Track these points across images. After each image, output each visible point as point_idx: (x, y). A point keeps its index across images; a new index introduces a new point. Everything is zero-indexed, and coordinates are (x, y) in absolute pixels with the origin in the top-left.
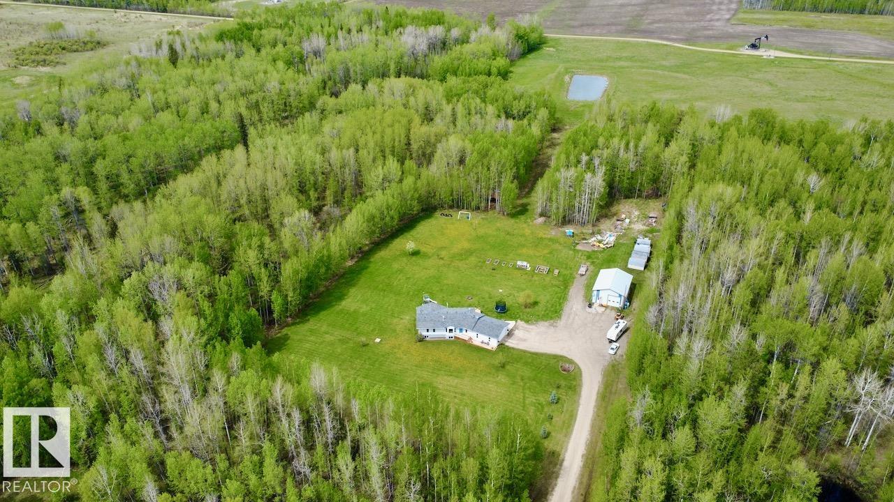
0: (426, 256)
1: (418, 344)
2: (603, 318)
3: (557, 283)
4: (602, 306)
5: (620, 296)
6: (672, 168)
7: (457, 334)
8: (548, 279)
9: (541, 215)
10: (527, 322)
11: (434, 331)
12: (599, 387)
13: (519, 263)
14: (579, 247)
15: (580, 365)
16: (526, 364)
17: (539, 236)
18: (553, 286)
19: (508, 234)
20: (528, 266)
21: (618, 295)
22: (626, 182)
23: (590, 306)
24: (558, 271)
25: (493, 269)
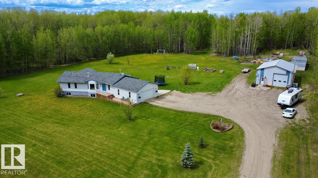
0: (121, 64)
2: (269, 93)
3: (221, 76)
4: (267, 86)
5: (288, 72)
7: (100, 91)
8: (213, 74)
9: (215, 53)
10: (184, 92)
11: (76, 87)
12: (275, 151)
13: (190, 65)
14: (242, 63)
15: (241, 126)
16: (166, 119)
17: (212, 60)
18: (217, 77)
19: (189, 59)
20: (198, 68)
21: (285, 73)
22: (278, 36)
23: (254, 85)
24: (223, 71)
25: (168, 69)
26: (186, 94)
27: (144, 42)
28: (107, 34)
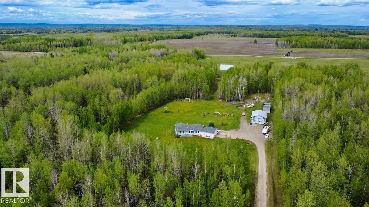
0: (172, 113)
1: (177, 138)
2: (258, 127)
3: (234, 118)
4: (256, 124)
5: (264, 118)
6: (272, 79)
7: (195, 133)
8: (229, 118)
9: (221, 99)
10: (225, 130)
11: (184, 133)
12: (265, 148)
13: (215, 112)
14: (239, 108)
15: (254, 142)
17: (221, 105)
18: (232, 119)
19: (208, 105)
20: (219, 113)
21: (263, 118)
22: (254, 86)
23: (251, 124)
24: (233, 115)
25: (204, 115)
26: (227, 131)
27: (175, 93)
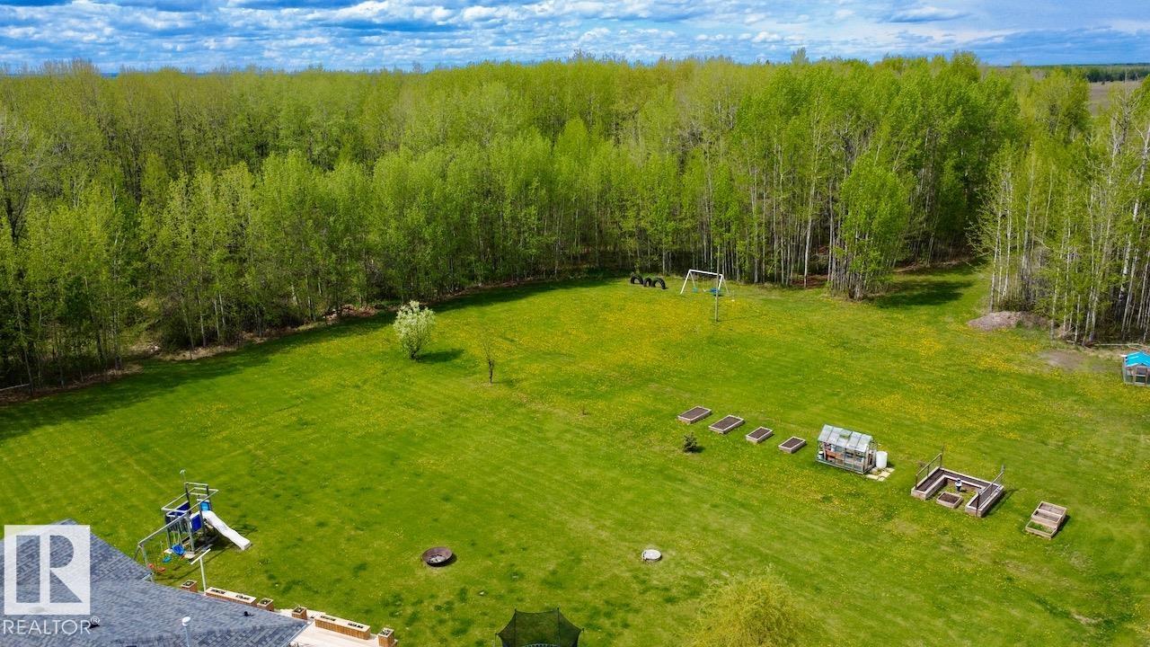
9: (1007, 306)
13: (831, 435)
17: (983, 365)
19: (844, 344)
20: (881, 458)
24: (1057, 512)
25: (692, 448)
28: (429, 193)
